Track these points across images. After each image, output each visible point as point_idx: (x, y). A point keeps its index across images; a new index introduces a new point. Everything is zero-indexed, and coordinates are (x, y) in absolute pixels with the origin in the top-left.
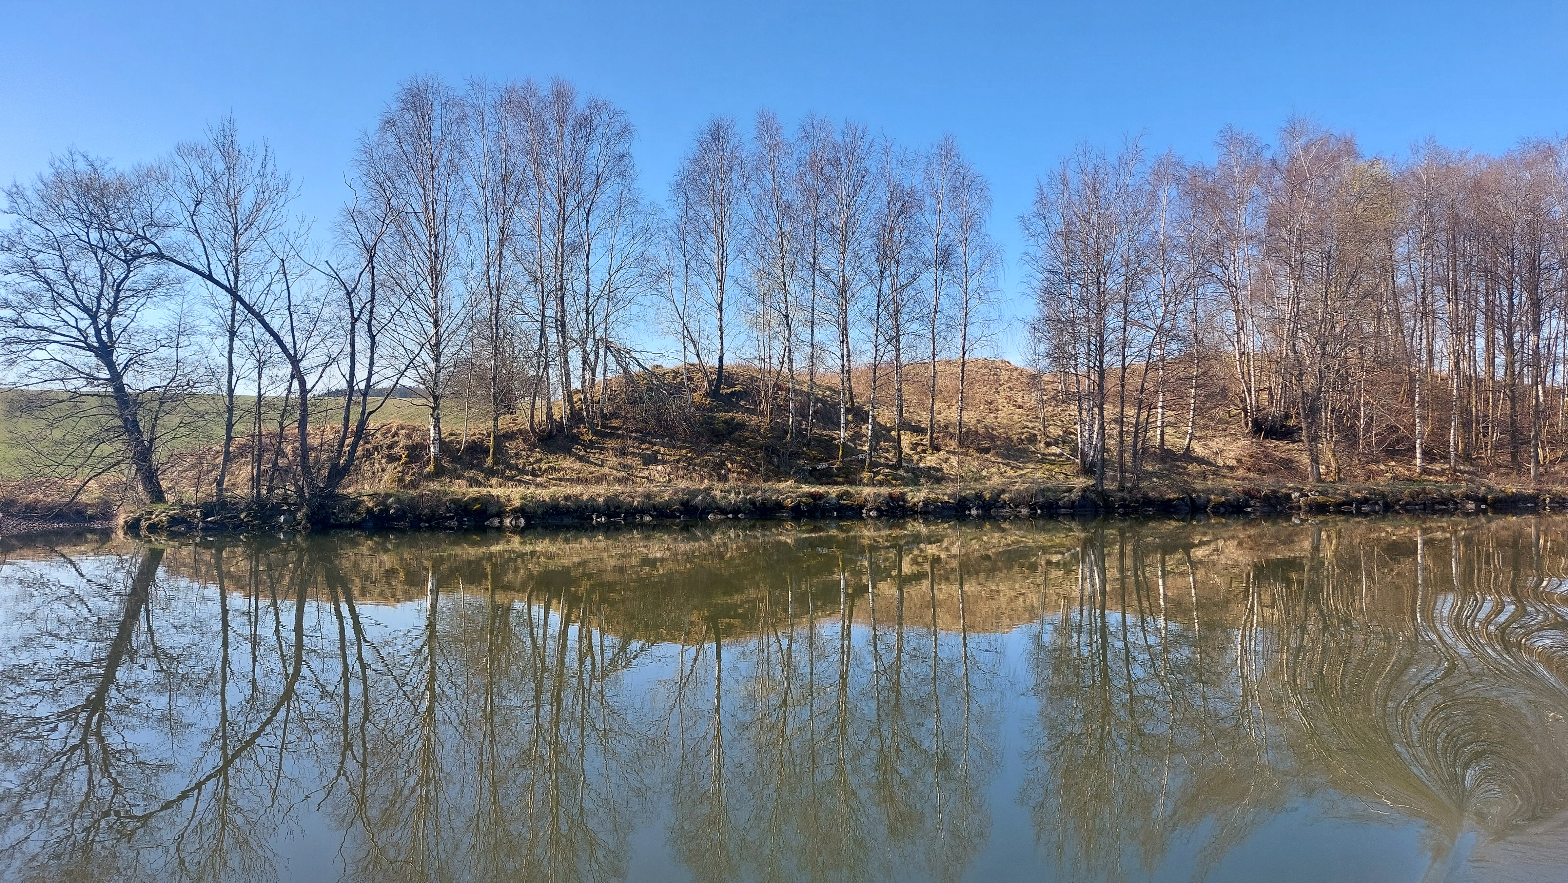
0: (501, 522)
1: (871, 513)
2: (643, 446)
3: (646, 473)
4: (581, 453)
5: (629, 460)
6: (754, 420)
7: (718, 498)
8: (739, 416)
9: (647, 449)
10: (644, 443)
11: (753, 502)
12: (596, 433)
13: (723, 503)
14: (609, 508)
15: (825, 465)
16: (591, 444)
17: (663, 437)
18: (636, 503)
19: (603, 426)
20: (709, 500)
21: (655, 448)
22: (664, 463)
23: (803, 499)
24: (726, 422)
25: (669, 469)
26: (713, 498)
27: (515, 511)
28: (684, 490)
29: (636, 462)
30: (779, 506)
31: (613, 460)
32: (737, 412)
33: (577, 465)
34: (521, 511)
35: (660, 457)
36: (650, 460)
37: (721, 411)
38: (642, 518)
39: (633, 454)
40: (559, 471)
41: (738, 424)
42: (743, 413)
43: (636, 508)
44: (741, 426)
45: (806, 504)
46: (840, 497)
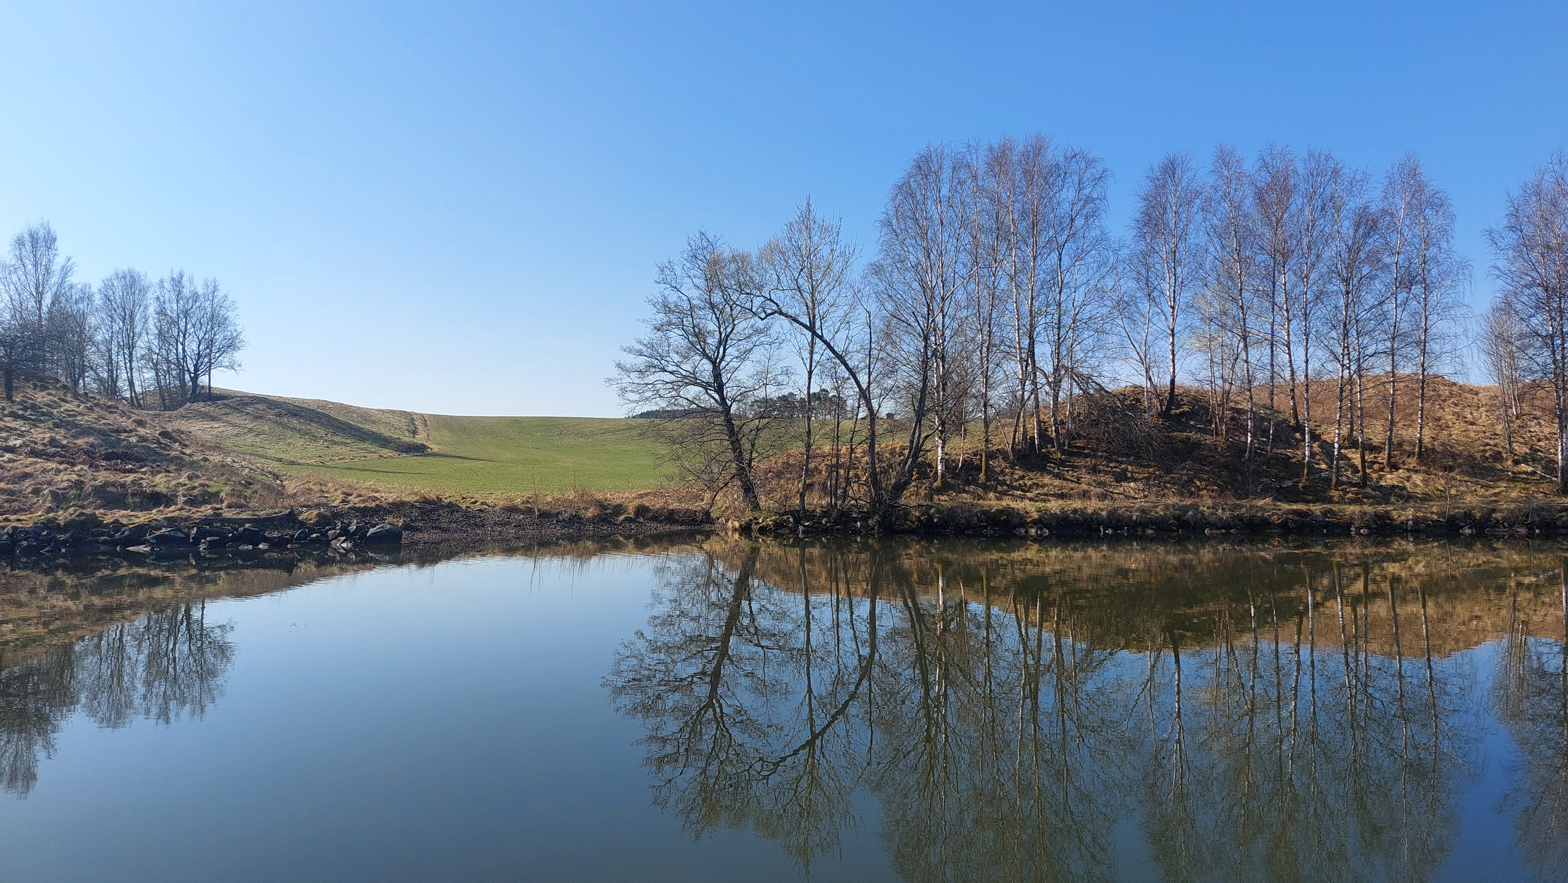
0: (1027, 532)
1: (1362, 531)
2: (1111, 465)
3: (1121, 489)
4: (1056, 471)
5: (1102, 478)
6: (1209, 439)
7: (1206, 514)
8: (1193, 436)
9: (1116, 467)
10: (1111, 462)
11: (1240, 518)
12: (1063, 452)
13: (1212, 519)
14: (1110, 520)
15: (1290, 483)
16: (1061, 463)
17: (1128, 456)
18: (1134, 517)
19: (1070, 445)
20: (1199, 516)
21: (1123, 466)
22: (1135, 480)
23: (1290, 516)
24: (1182, 441)
25: (1141, 486)
26: (1202, 513)
27: (1035, 522)
28: (1174, 506)
29: (1108, 479)
30: (1266, 523)
31: (1087, 478)
32: (1191, 432)
33: (1057, 482)
34: (1039, 523)
35: (1129, 475)
36: (1121, 478)
37: (1174, 431)
38: (1144, 531)
39: (1107, 473)
40: (1043, 486)
41: (1194, 443)
42: (1196, 433)
43: (1135, 522)
44: (1197, 445)
45: (1294, 521)
46: (1325, 514)
